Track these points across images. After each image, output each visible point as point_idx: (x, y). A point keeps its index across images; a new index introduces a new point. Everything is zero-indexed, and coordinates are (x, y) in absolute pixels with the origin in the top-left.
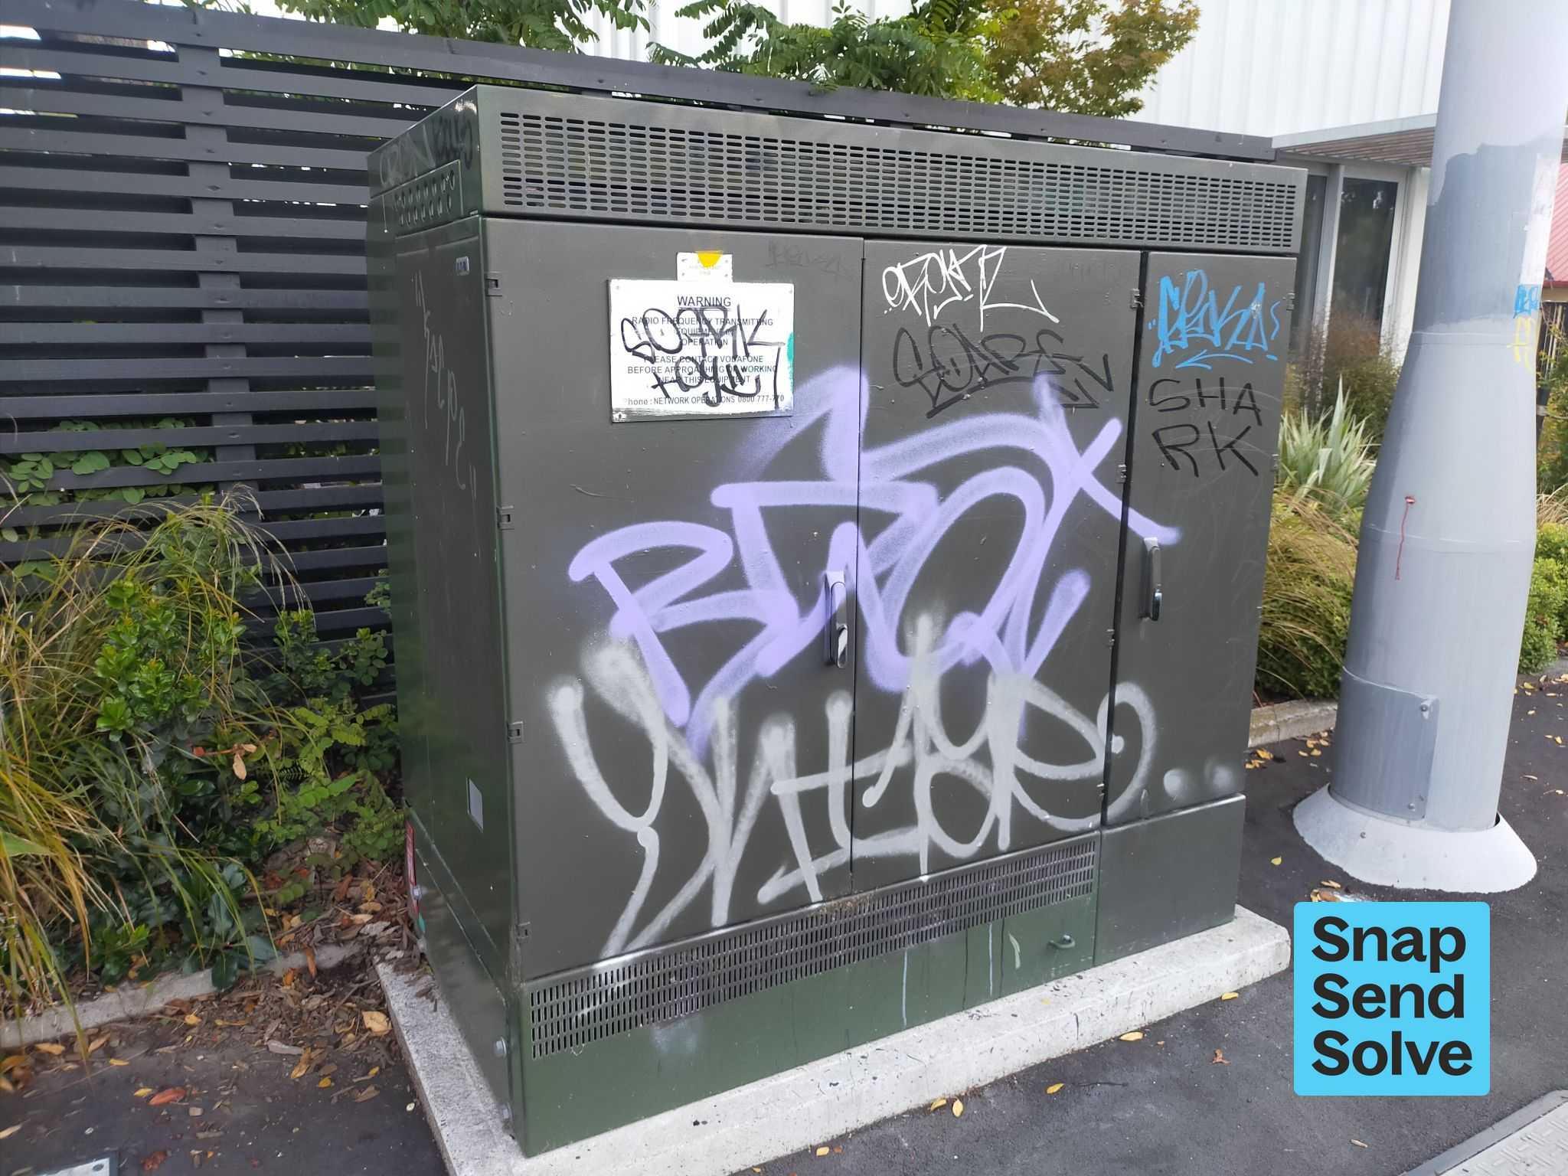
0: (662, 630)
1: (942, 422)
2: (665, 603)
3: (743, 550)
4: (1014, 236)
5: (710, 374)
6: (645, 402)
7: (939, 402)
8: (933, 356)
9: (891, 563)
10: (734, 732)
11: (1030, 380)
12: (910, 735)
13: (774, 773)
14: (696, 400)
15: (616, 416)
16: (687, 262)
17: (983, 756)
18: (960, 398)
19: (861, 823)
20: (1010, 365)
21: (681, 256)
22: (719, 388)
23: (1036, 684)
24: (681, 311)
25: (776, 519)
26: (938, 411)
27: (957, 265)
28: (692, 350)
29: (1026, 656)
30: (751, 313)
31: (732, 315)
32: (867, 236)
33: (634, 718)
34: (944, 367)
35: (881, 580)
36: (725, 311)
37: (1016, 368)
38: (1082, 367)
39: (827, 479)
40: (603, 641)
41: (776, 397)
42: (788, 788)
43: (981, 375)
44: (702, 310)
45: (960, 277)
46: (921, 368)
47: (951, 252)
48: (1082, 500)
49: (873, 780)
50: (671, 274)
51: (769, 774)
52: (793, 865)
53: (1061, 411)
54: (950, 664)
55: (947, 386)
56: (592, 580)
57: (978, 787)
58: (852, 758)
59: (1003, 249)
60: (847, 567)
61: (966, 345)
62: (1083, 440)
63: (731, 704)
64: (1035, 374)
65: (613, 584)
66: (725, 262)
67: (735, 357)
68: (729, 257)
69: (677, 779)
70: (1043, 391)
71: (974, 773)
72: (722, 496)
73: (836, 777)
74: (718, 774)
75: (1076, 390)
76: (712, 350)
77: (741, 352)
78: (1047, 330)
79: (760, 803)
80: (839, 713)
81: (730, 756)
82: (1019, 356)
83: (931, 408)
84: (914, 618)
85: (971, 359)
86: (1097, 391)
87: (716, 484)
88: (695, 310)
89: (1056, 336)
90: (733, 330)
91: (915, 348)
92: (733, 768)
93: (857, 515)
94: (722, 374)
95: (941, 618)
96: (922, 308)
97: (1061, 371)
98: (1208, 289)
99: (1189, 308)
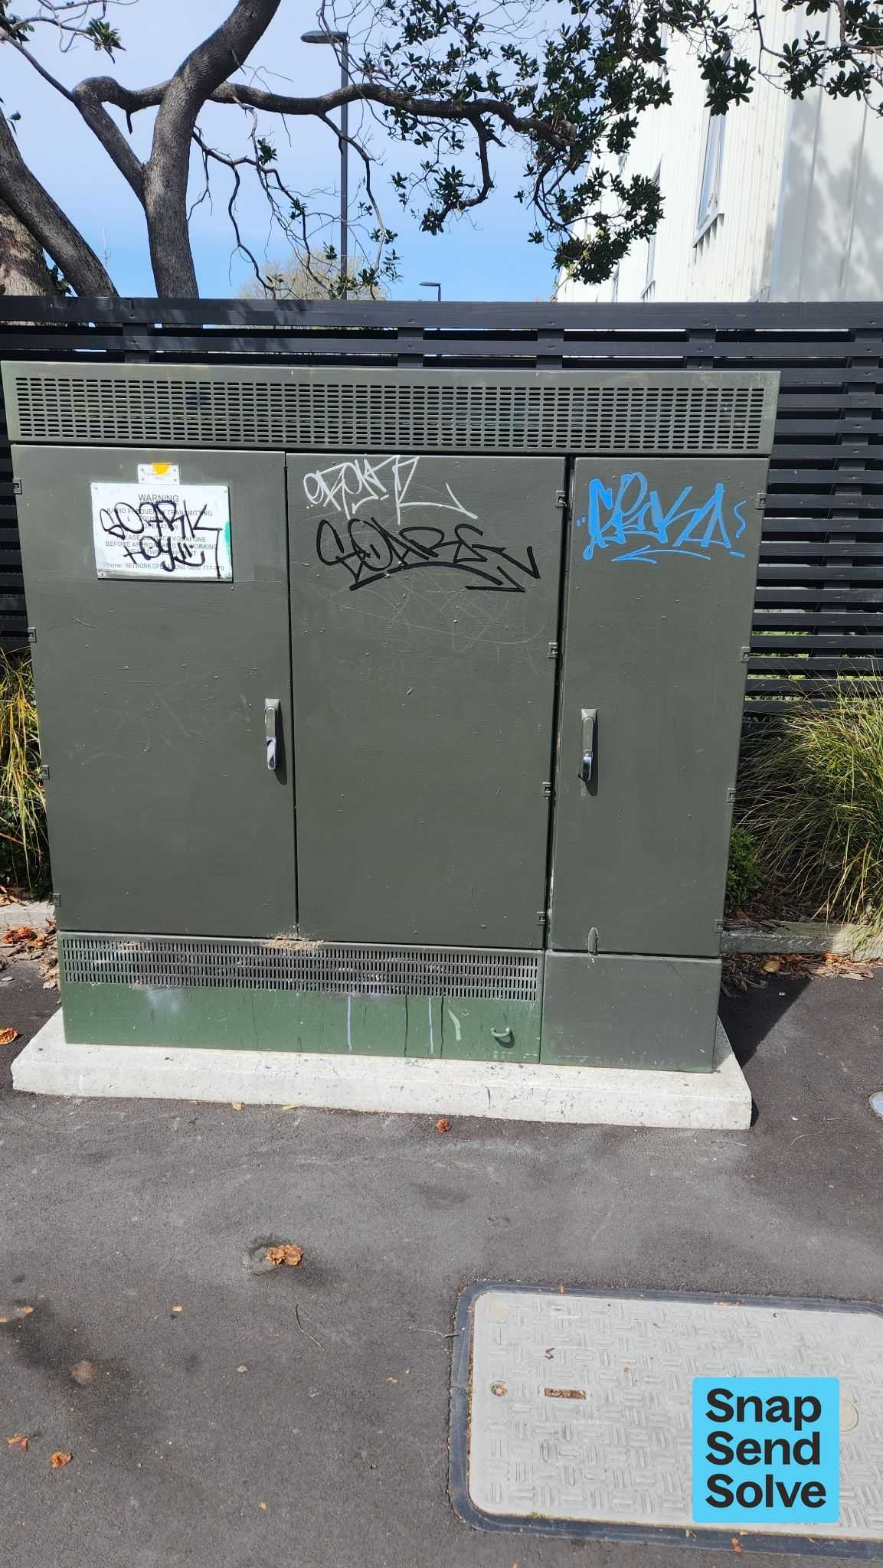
4: (426, 448)
5: (166, 549)
6: (119, 566)
7: (361, 579)
8: (353, 542)
14: (157, 566)
15: (99, 574)
18: (382, 576)
20: (430, 551)
21: (140, 467)
22: (173, 559)
24: (142, 505)
26: (361, 586)
27: (372, 471)
28: (152, 532)
30: (194, 507)
31: (180, 508)
32: (288, 450)
34: (364, 552)
36: (175, 505)
37: (437, 555)
38: (505, 556)
41: (218, 568)
43: (401, 559)
44: (158, 503)
45: (376, 482)
46: (343, 551)
47: (366, 461)
50: (133, 478)
55: (370, 568)
59: (415, 458)
60: (282, 698)
61: (385, 535)
64: (455, 560)
66: (173, 471)
67: (184, 537)
68: (177, 467)
76: (166, 532)
77: (188, 533)
78: (465, 525)
82: (439, 545)
83: (353, 582)
86: (521, 577)
88: (152, 504)
89: (476, 530)
90: (182, 519)
91: (336, 536)
94: (175, 550)
96: (342, 506)
97: (482, 559)
98: (649, 491)
99: (625, 508)
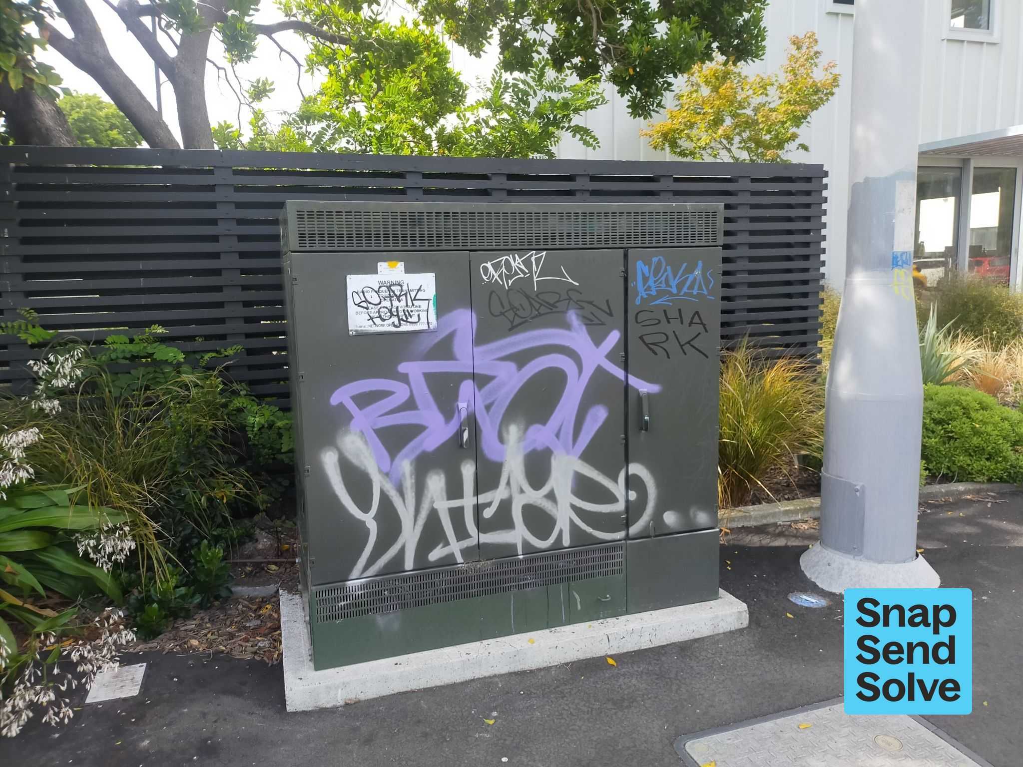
0: (376, 428)
1: (517, 333)
2: (377, 415)
3: (414, 392)
4: (550, 247)
5: (395, 314)
6: (364, 327)
7: (515, 324)
8: (509, 302)
9: (492, 399)
10: (413, 477)
11: (565, 312)
12: (508, 483)
13: (435, 498)
14: (389, 325)
15: (351, 333)
16: (382, 266)
17: (551, 496)
18: (526, 321)
19: (482, 525)
20: (553, 305)
21: (379, 264)
22: (399, 320)
23: (580, 462)
24: (380, 287)
25: (431, 378)
26: (513, 329)
27: (520, 261)
28: (386, 303)
29: (573, 447)
30: (414, 286)
31: (405, 288)
32: (470, 251)
33: (363, 468)
34: (515, 308)
35: (488, 408)
36: (401, 286)
37: (557, 307)
38: (594, 305)
39: (456, 360)
40: (347, 432)
41: (428, 323)
42: (443, 506)
43: (537, 310)
44: (391, 286)
45: (523, 267)
46: (503, 307)
47: (516, 255)
48: (599, 370)
49: (489, 505)
50: (375, 271)
51: (432, 498)
52: (447, 543)
53: (584, 327)
54: (529, 450)
55: (519, 316)
56: (341, 405)
57: (549, 512)
58: (477, 492)
59: (544, 253)
60: (469, 401)
61: (528, 297)
62: (598, 341)
63: (411, 464)
64: (567, 309)
65: (351, 406)
66: (401, 266)
67: (407, 306)
68: (403, 263)
69: (384, 497)
70: (572, 316)
71: (547, 505)
72: (403, 368)
73: (468, 501)
74: (406, 496)
75: (591, 317)
76: (396, 303)
77: (410, 303)
78: (573, 288)
79: (428, 512)
80: (468, 471)
81: (411, 488)
82: (557, 302)
83: (510, 326)
84: (507, 426)
85: (531, 304)
86: (604, 317)
87: (400, 362)
88: (387, 287)
89: (579, 292)
90: (406, 294)
91: (499, 298)
92: (414, 494)
93: (473, 376)
94: (401, 314)
95: (522, 427)
96: (503, 281)
97: (582, 308)
98: (666, 266)
99: (655, 276)
